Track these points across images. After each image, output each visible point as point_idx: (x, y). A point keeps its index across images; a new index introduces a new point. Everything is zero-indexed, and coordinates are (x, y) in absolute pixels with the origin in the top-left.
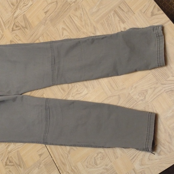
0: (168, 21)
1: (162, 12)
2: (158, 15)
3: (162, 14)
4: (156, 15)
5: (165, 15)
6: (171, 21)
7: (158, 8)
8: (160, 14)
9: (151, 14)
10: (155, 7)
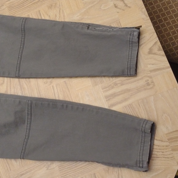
0: (167, 68)
1: (163, 53)
2: (157, 55)
3: (163, 55)
4: (155, 54)
5: (165, 59)
6: (170, 69)
7: (159, 47)
8: (159, 55)
9: (148, 50)
10: (156, 43)
